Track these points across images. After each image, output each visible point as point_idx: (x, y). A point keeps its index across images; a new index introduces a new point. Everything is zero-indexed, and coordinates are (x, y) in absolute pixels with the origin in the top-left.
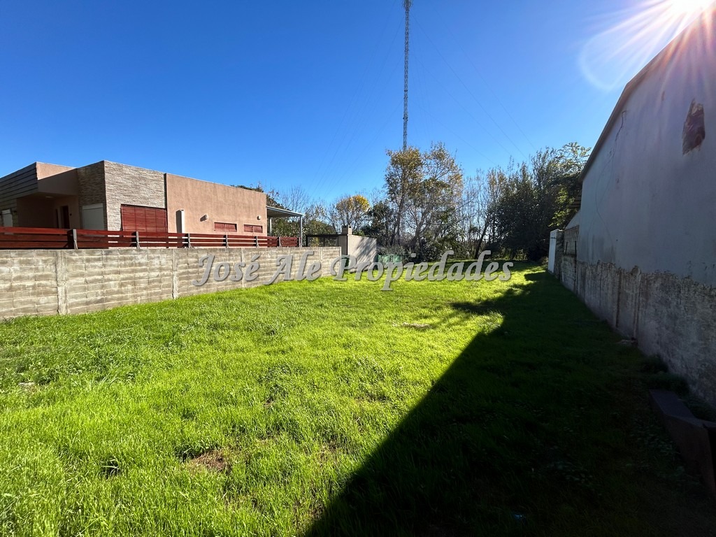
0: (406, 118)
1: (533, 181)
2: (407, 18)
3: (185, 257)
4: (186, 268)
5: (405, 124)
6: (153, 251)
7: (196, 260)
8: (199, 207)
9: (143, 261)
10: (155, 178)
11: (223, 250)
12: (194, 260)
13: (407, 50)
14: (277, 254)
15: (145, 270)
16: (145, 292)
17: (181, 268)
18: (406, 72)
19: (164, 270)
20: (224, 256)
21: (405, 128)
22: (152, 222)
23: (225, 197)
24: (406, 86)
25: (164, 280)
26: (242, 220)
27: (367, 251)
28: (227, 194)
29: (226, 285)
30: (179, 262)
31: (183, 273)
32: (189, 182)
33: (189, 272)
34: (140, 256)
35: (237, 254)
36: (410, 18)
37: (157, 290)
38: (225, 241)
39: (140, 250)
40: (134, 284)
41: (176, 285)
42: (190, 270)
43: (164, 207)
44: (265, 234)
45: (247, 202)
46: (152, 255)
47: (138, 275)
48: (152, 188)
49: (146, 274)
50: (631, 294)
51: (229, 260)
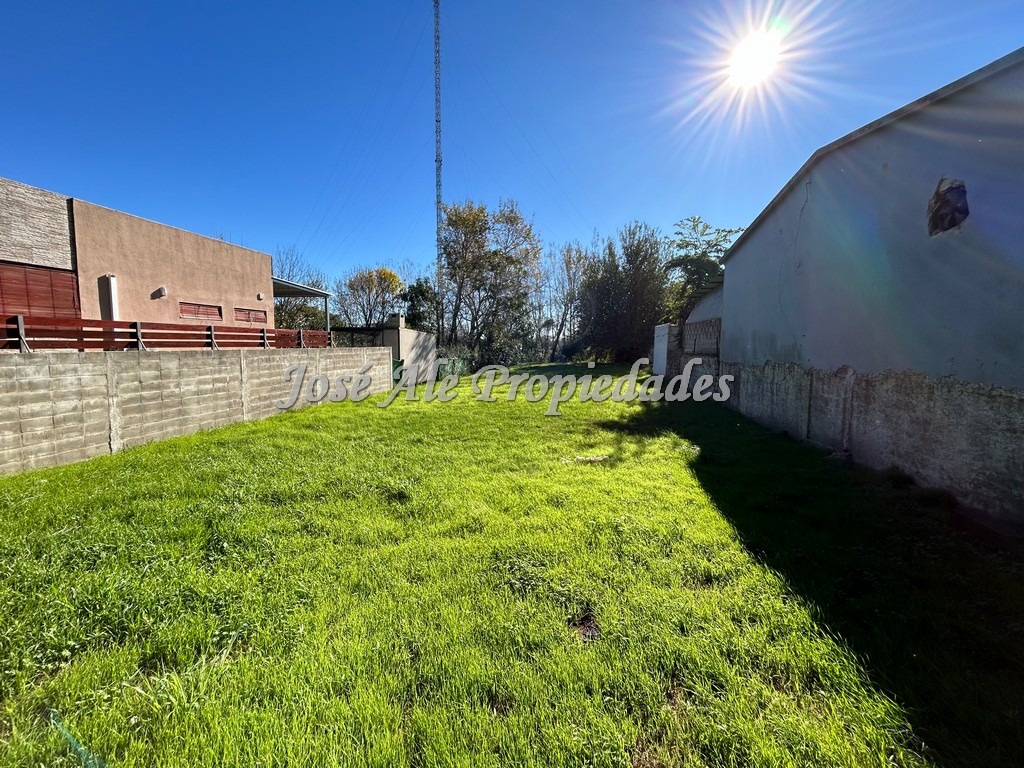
0: (439, 161)
1: (622, 261)
2: (437, 15)
3: (133, 368)
4: (136, 390)
5: (438, 169)
6: (62, 358)
7: (158, 373)
8: (147, 272)
9: (39, 378)
10: (47, 206)
11: (208, 353)
12: (154, 373)
13: (437, 62)
14: (300, 360)
15: (45, 398)
16: (45, 444)
17: (125, 390)
18: (438, 93)
19: (89, 395)
20: (209, 365)
21: (438, 176)
22: (43, 298)
23: (198, 256)
24: (438, 114)
25: (90, 416)
26: (232, 300)
27: (424, 354)
28: (202, 252)
29: (216, 418)
30: (121, 378)
31: (131, 400)
32: (123, 222)
33: (142, 398)
34: (30, 369)
35: (234, 360)
36: (440, 15)
37: (74, 437)
38: (209, 337)
39: (31, 356)
40: (20, 428)
41: (116, 425)
42: (145, 393)
43: (69, 267)
44: (271, 324)
45: (238, 268)
46: (60, 366)
47: (27, 408)
48: (41, 224)
49: (48, 405)
50: (835, 398)
51: (220, 372)
